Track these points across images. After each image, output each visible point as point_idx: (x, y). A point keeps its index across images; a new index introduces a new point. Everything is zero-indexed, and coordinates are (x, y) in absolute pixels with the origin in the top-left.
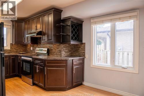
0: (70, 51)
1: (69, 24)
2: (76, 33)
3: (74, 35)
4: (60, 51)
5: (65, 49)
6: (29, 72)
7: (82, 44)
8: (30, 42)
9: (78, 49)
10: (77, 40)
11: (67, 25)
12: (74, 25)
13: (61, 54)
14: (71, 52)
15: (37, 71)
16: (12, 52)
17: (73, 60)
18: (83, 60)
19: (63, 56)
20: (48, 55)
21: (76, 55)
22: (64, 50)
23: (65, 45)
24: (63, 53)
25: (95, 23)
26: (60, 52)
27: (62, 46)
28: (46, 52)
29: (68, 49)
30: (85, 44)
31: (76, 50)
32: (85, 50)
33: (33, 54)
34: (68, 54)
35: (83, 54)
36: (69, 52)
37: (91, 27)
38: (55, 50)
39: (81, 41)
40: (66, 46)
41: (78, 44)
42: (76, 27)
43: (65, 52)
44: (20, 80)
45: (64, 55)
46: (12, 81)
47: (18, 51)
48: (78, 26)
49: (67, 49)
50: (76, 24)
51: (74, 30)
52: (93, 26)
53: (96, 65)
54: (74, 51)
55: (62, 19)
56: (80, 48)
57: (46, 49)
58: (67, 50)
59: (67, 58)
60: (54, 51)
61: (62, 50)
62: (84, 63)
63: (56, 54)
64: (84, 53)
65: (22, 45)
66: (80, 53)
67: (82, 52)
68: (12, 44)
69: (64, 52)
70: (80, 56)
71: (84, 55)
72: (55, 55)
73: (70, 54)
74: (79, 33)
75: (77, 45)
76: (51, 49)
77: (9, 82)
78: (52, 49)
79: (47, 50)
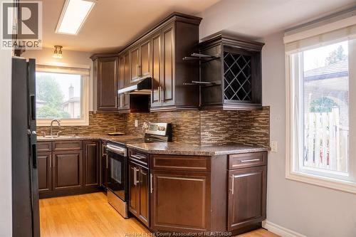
0: (227, 130)
1: (217, 55)
2: (241, 78)
3: (235, 86)
4: (198, 130)
5: (211, 124)
6: (120, 182)
7: (261, 109)
8: (128, 107)
9: (249, 124)
10: (247, 99)
11: (214, 58)
12: (236, 56)
13: (200, 139)
14: (231, 133)
15: (136, 182)
16: (93, 131)
17: (228, 156)
18: (264, 156)
19: (205, 143)
20: (170, 140)
21: (246, 142)
22: (208, 128)
23: (212, 113)
24: (207, 136)
25: (297, 45)
26: (196, 134)
27: (203, 116)
28: (163, 133)
29: (222, 125)
30: (268, 108)
31: (244, 128)
32: (268, 128)
33: (138, 137)
34: (221, 139)
35: (264, 139)
36: (224, 133)
37: (287, 59)
38: (186, 127)
39: (259, 101)
40: (214, 115)
41: (250, 112)
42: (241, 63)
43: (210, 132)
44: (104, 200)
45: (207, 142)
46: (88, 201)
47: (106, 130)
48: (248, 58)
49: (218, 126)
50: (242, 54)
51: (236, 70)
52: (293, 56)
53: (302, 173)
54: (240, 131)
55: (200, 42)
56: (254, 121)
57: (165, 125)
58: (219, 128)
59: (210, 150)
60: (183, 131)
61: (204, 129)
62: (266, 165)
63: (189, 139)
64: (267, 135)
65: (117, 115)
66: (255, 138)
67: (261, 133)
68: (93, 112)
69: (207, 133)
70: (255, 146)
71: (267, 143)
72: (187, 142)
73: (226, 138)
74: (250, 79)
75: (247, 113)
76: (177, 126)
77: (80, 203)
78: (178, 123)
79: (166, 127)
